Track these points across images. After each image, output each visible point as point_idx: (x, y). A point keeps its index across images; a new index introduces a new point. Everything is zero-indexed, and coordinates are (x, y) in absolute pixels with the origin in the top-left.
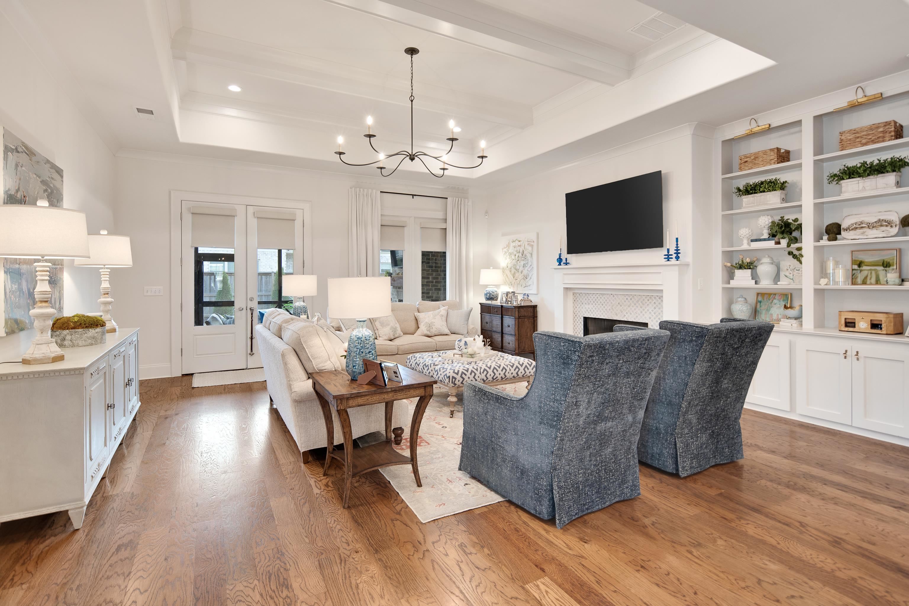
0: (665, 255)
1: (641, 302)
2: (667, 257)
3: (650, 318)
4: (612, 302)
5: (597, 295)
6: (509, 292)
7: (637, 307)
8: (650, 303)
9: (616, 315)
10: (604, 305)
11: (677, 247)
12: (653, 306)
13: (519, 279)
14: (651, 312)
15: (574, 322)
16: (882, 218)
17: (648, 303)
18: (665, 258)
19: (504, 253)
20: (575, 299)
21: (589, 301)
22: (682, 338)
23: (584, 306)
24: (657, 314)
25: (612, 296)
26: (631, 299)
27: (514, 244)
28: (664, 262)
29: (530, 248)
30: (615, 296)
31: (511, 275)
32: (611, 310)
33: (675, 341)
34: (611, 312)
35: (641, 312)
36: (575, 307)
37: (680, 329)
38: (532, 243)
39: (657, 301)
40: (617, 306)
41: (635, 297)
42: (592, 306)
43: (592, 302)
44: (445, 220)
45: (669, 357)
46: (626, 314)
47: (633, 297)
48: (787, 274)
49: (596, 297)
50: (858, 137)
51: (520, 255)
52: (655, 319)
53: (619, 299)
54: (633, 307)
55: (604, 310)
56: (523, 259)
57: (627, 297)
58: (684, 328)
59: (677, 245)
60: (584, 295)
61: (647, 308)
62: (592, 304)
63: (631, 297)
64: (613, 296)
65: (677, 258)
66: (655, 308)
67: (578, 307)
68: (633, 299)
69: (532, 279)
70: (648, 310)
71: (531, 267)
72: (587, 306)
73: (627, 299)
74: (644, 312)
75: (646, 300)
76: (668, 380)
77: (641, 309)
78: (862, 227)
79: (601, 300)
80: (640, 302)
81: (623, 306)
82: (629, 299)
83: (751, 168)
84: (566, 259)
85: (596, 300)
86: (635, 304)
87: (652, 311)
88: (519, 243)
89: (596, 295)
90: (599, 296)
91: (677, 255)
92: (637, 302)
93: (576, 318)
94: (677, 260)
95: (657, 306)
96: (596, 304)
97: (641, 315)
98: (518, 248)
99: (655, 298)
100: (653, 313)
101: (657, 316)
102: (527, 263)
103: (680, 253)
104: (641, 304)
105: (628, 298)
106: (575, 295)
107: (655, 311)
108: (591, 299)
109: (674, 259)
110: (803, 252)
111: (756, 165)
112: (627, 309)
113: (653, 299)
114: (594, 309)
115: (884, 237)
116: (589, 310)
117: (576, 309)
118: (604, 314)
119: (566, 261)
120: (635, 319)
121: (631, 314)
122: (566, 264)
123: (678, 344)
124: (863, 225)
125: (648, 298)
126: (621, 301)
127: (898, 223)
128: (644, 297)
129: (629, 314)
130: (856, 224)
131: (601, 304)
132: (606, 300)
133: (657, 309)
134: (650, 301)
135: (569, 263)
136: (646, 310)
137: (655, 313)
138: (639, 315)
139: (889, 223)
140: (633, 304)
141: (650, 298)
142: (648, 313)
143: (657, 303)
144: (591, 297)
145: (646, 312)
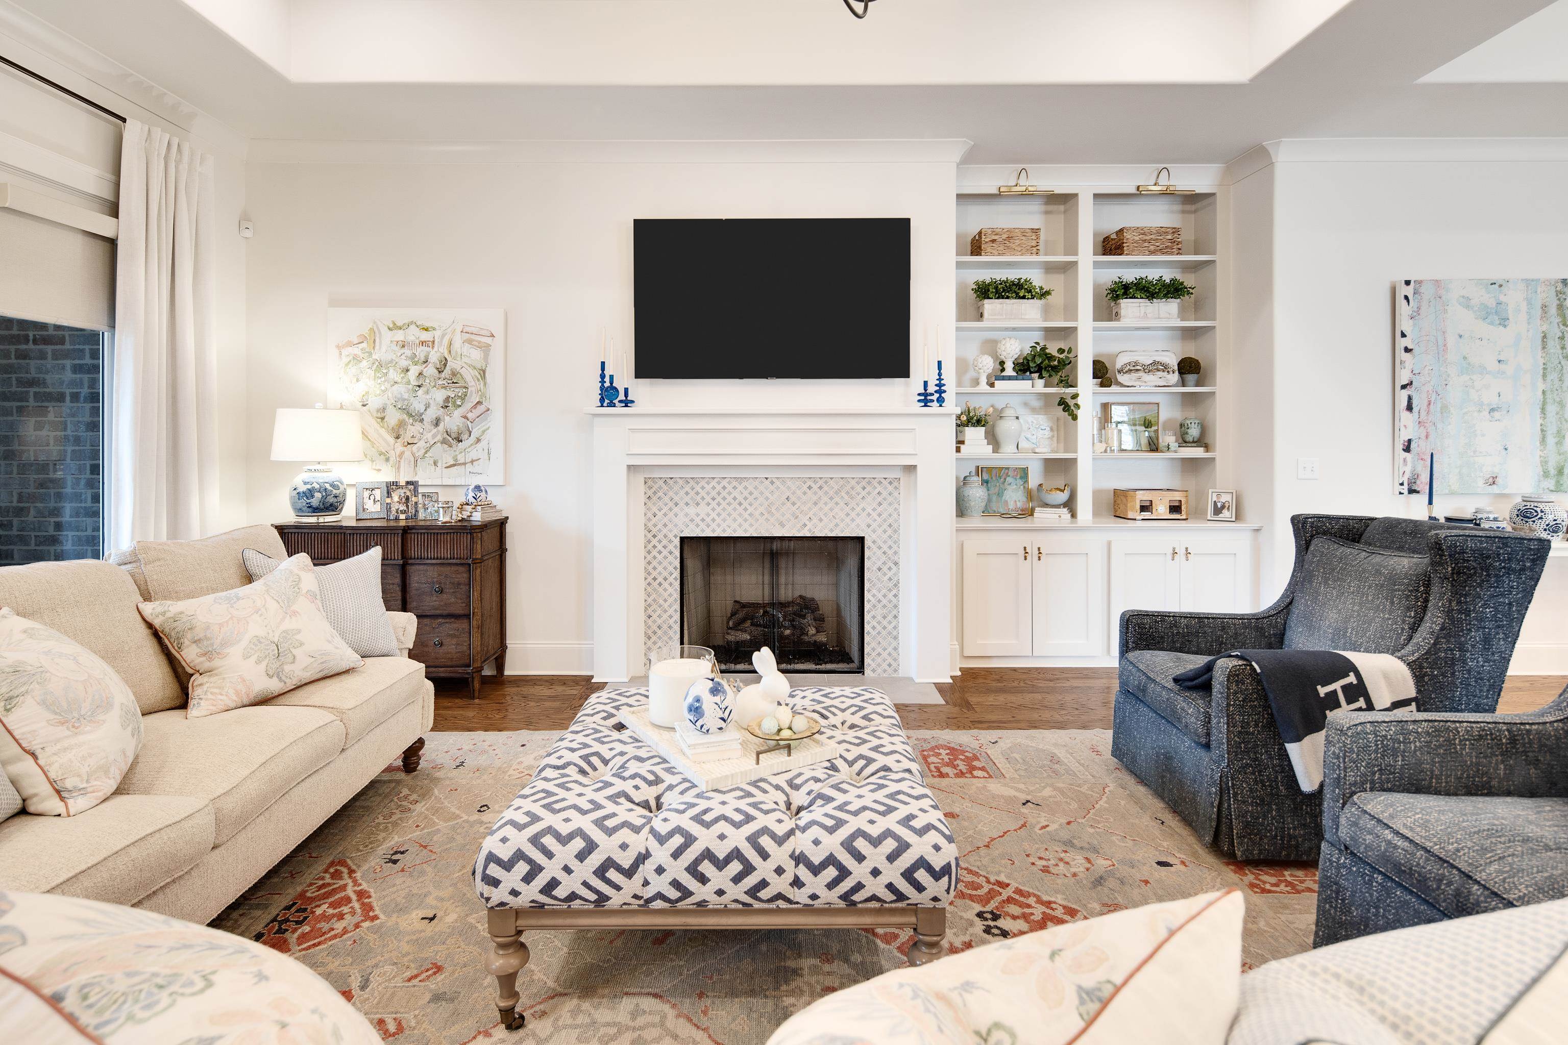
0: (919, 394)
1: (847, 493)
2: (923, 398)
3: (869, 526)
4: (769, 496)
5: (724, 483)
6: (396, 484)
7: (837, 504)
8: (869, 493)
9: (782, 525)
10: (745, 504)
11: (940, 379)
12: (874, 499)
13: (421, 444)
14: (871, 512)
15: (649, 552)
16: (1158, 359)
17: (863, 493)
18: (919, 401)
19: (345, 360)
20: (650, 493)
21: (698, 498)
22: (1504, 567)
23: (682, 510)
24: (884, 516)
25: (767, 482)
26: (821, 488)
27: (399, 336)
28: (918, 408)
29: (476, 355)
30: (778, 483)
31: (383, 432)
32: (766, 515)
33: (1488, 575)
34: (768, 520)
35: (848, 515)
36: (650, 515)
37: (1497, 548)
38: (489, 340)
39: (885, 488)
40: (783, 504)
41: (831, 482)
42: (708, 509)
43: (708, 499)
44: (114, 211)
45: (1474, 610)
46: (807, 523)
47: (826, 482)
48: (1029, 436)
49: (719, 488)
50: (1145, 241)
51: (430, 371)
52: (880, 526)
53: (789, 488)
54: (826, 504)
55: (746, 515)
56: (440, 382)
57: (809, 483)
58: (1506, 545)
59: (940, 374)
60: (681, 482)
61: (861, 506)
62: (708, 504)
63: (821, 482)
64: (772, 483)
65: (941, 400)
66: (880, 504)
67: (660, 514)
68: (826, 488)
69: (483, 444)
70: (864, 510)
71: (481, 409)
72: (692, 510)
73: (810, 488)
74: (853, 514)
75: (858, 488)
76: (1472, 660)
77: (847, 509)
78: (1137, 370)
79: (735, 493)
80: (843, 494)
81: (798, 504)
82: (815, 487)
83: (1003, 254)
84: (626, 390)
85: (719, 493)
86: (831, 498)
87: (874, 510)
88: (425, 336)
89: (719, 483)
90: (729, 483)
91: (940, 396)
92: (836, 493)
93: (654, 542)
94: (941, 406)
95: (885, 499)
96: (719, 504)
97: (848, 520)
98: (421, 352)
99: (880, 483)
100: (874, 515)
101: (885, 520)
102: (463, 398)
103: (945, 392)
104: (846, 497)
105: (813, 485)
106: (650, 483)
107: (879, 509)
108: (703, 493)
109: (936, 404)
110: (1080, 401)
111: (1009, 250)
112: (810, 509)
113: (876, 485)
114: (713, 515)
115: (1164, 386)
116: (698, 520)
117: (654, 520)
118: (746, 525)
119: (626, 395)
120: (832, 531)
121: (821, 520)
122: (627, 403)
123: (1496, 582)
124: (1138, 368)
125: (864, 483)
126: (794, 493)
127: (1176, 368)
128: (853, 482)
129: (815, 520)
130: (1129, 363)
131: (735, 504)
132: (751, 493)
133: (885, 505)
134: (868, 489)
135: (632, 402)
136: (858, 509)
137: (880, 515)
138: (842, 520)
139: (1166, 368)
140: (825, 499)
141: (869, 483)
142: (864, 514)
143: (885, 494)
144: (703, 488)
145: (858, 515)
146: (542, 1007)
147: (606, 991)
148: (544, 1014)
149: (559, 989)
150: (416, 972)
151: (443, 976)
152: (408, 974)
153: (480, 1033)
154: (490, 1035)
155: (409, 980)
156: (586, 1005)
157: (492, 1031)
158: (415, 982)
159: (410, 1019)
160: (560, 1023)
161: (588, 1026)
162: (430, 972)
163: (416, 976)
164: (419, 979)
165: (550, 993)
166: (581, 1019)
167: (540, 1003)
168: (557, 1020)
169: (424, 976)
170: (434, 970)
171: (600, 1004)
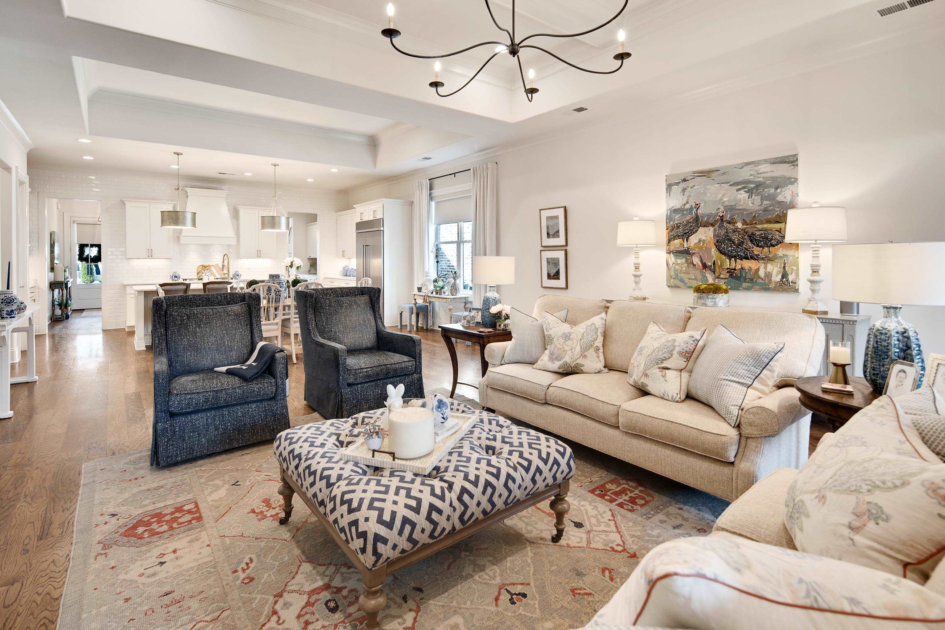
146: (540, 542)
147: (511, 531)
148: (541, 539)
149: (528, 544)
150: (586, 597)
151: (573, 585)
152: (590, 599)
153: (571, 548)
154: (567, 544)
155: (590, 594)
156: (524, 532)
157: (565, 545)
158: (588, 591)
159: (598, 573)
160: (539, 532)
161: (530, 525)
162: (579, 591)
163: (587, 594)
164: (586, 591)
165: (532, 545)
166: (529, 528)
167: (540, 544)
168: (538, 534)
169: (582, 592)
170: (576, 592)
171: (519, 529)
